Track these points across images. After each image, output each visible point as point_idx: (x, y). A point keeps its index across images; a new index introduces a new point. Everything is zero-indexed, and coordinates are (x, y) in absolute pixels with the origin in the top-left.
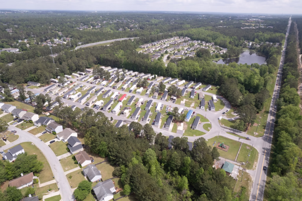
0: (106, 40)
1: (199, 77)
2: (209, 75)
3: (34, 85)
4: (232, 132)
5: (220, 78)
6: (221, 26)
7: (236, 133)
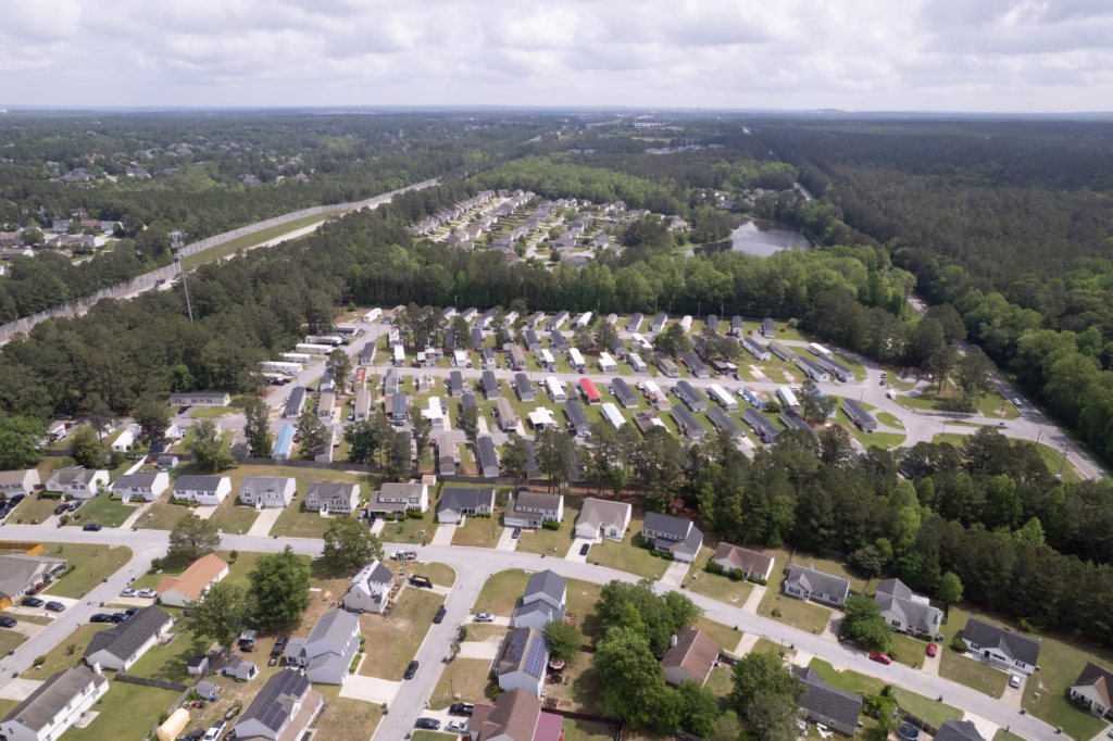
0: (263, 218)
1: (728, 300)
2: (759, 290)
3: (209, 405)
4: (950, 419)
5: (791, 295)
6: (577, 148)
7: (963, 420)
